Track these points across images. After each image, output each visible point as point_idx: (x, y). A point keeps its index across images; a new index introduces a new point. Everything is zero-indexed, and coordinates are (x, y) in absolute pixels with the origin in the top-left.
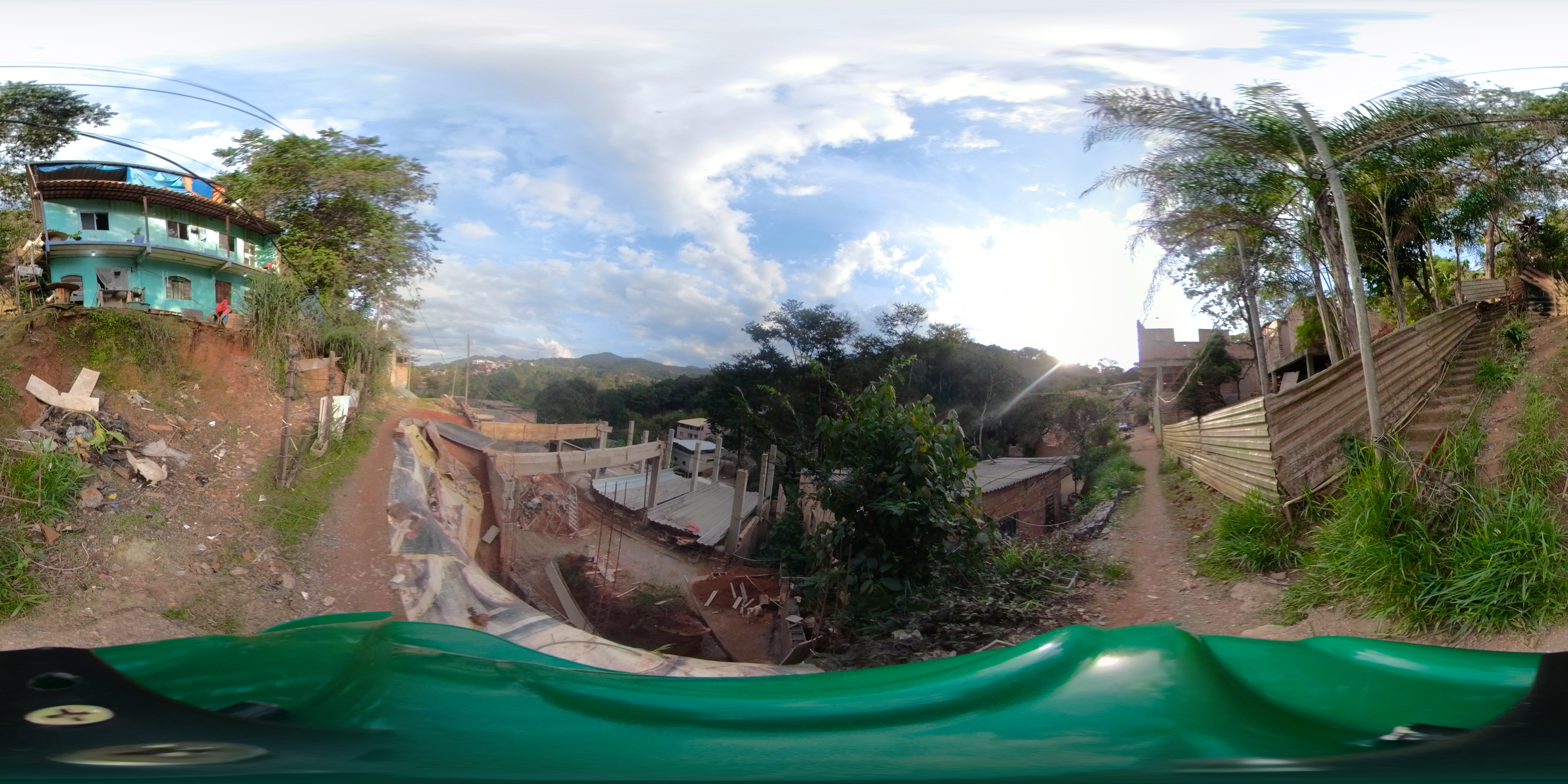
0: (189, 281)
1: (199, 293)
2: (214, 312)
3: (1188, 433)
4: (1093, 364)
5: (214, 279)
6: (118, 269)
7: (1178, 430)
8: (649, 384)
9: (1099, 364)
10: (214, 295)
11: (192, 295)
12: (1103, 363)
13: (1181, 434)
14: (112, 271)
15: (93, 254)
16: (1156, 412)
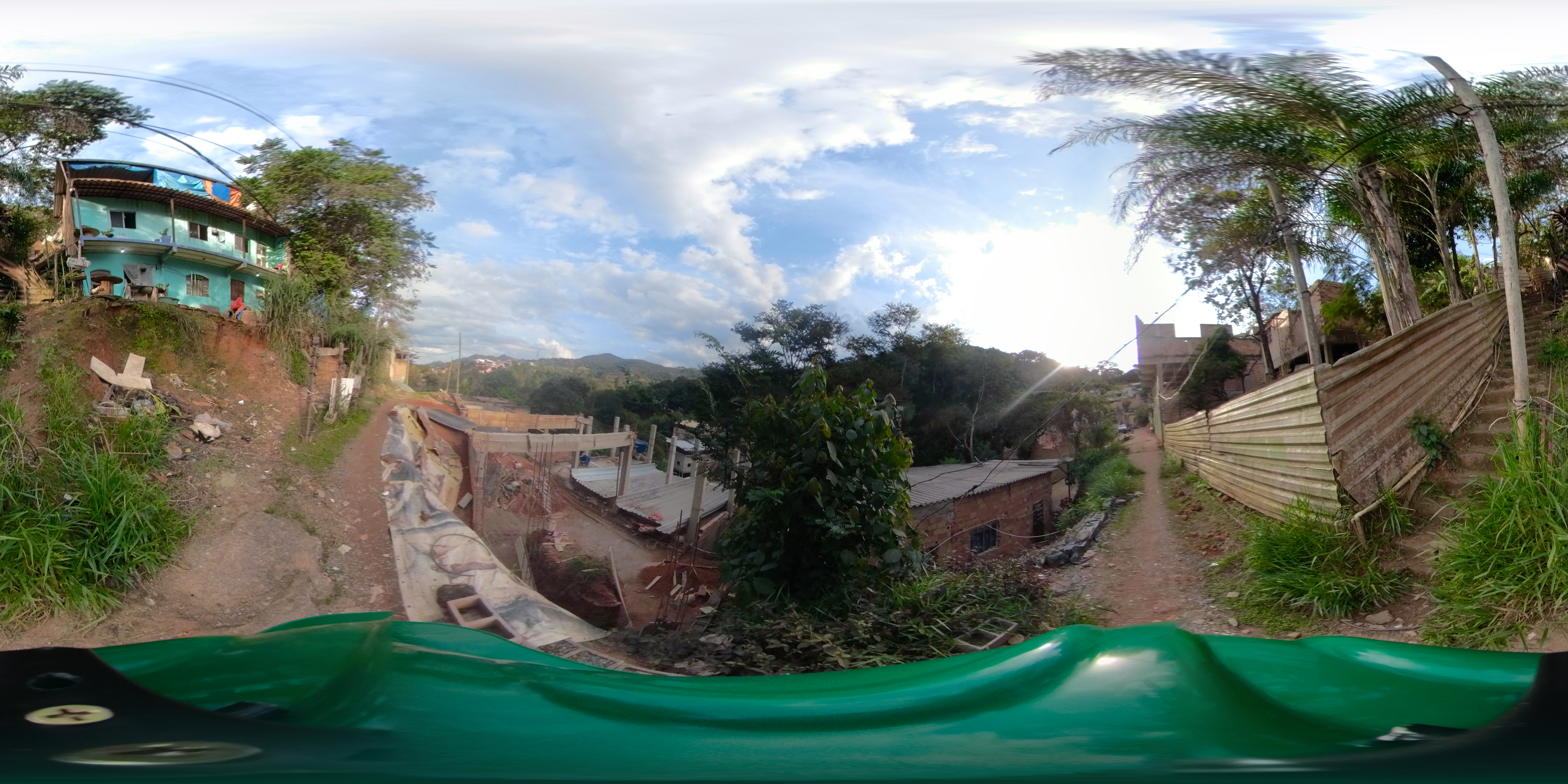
0: (207, 280)
1: (216, 290)
2: (229, 308)
4: (1092, 366)
5: (229, 278)
6: (144, 266)
7: (1177, 427)
8: (648, 385)
9: (1098, 366)
10: (230, 293)
11: (210, 293)
12: (1103, 365)
14: (139, 268)
15: (123, 251)
16: (1157, 412)
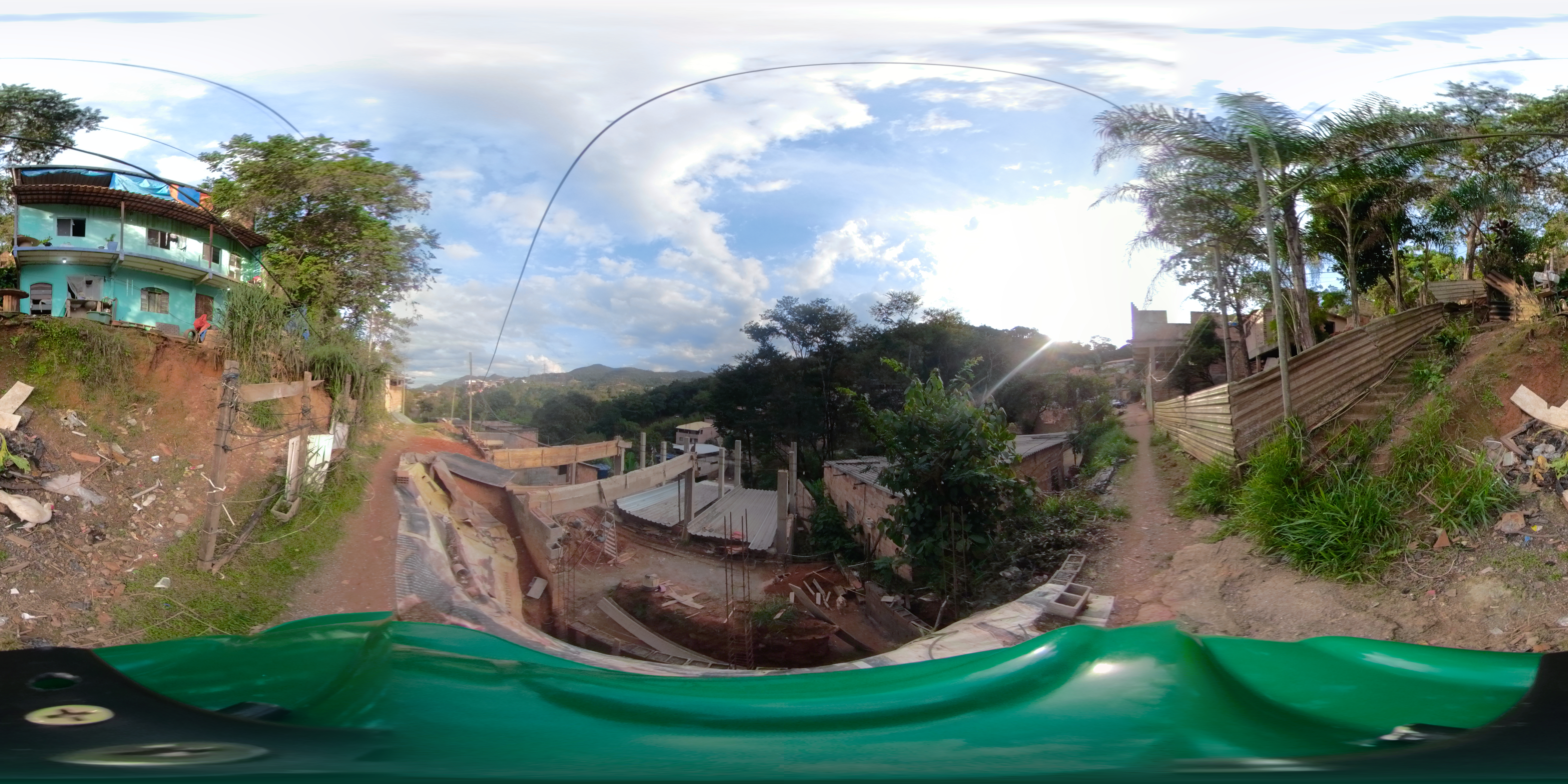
0: (168, 294)
1: (180, 305)
2: (192, 328)
3: (1176, 410)
4: (1085, 342)
5: (194, 292)
6: (90, 278)
7: (1168, 406)
8: (642, 393)
9: (1091, 341)
11: (168, 309)
12: (1096, 340)
13: (1170, 410)
14: (84, 280)
15: (64, 261)
16: (1149, 389)
